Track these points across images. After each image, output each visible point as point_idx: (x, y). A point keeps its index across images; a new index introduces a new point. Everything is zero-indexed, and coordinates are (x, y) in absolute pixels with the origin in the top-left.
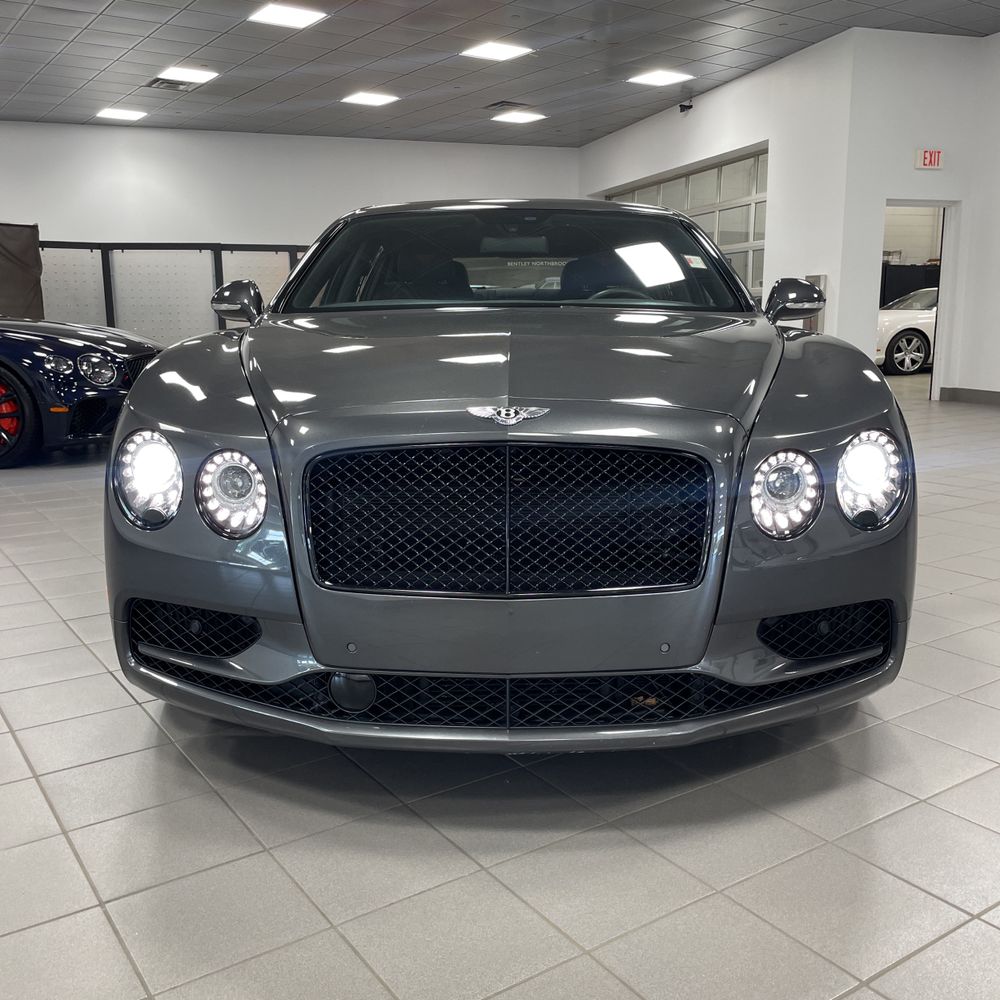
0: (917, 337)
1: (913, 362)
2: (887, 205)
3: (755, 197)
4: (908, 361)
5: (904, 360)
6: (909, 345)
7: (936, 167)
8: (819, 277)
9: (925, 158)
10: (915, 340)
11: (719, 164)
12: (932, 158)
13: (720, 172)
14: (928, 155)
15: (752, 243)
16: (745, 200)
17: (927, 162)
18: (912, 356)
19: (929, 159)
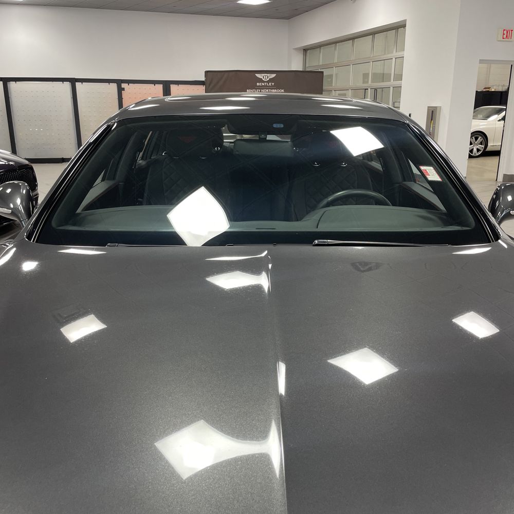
0: (481, 136)
1: (478, 150)
2: (480, 63)
3: (395, 54)
4: (475, 150)
5: (473, 149)
6: (476, 140)
7: (510, 40)
8: (436, 107)
9: (504, 34)
10: (480, 137)
11: (373, 33)
12: (507, 34)
13: (373, 38)
14: (505, 32)
15: (393, 83)
16: (389, 56)
17: (505, 36)
18: (478, 147)
19: (506, 34)
